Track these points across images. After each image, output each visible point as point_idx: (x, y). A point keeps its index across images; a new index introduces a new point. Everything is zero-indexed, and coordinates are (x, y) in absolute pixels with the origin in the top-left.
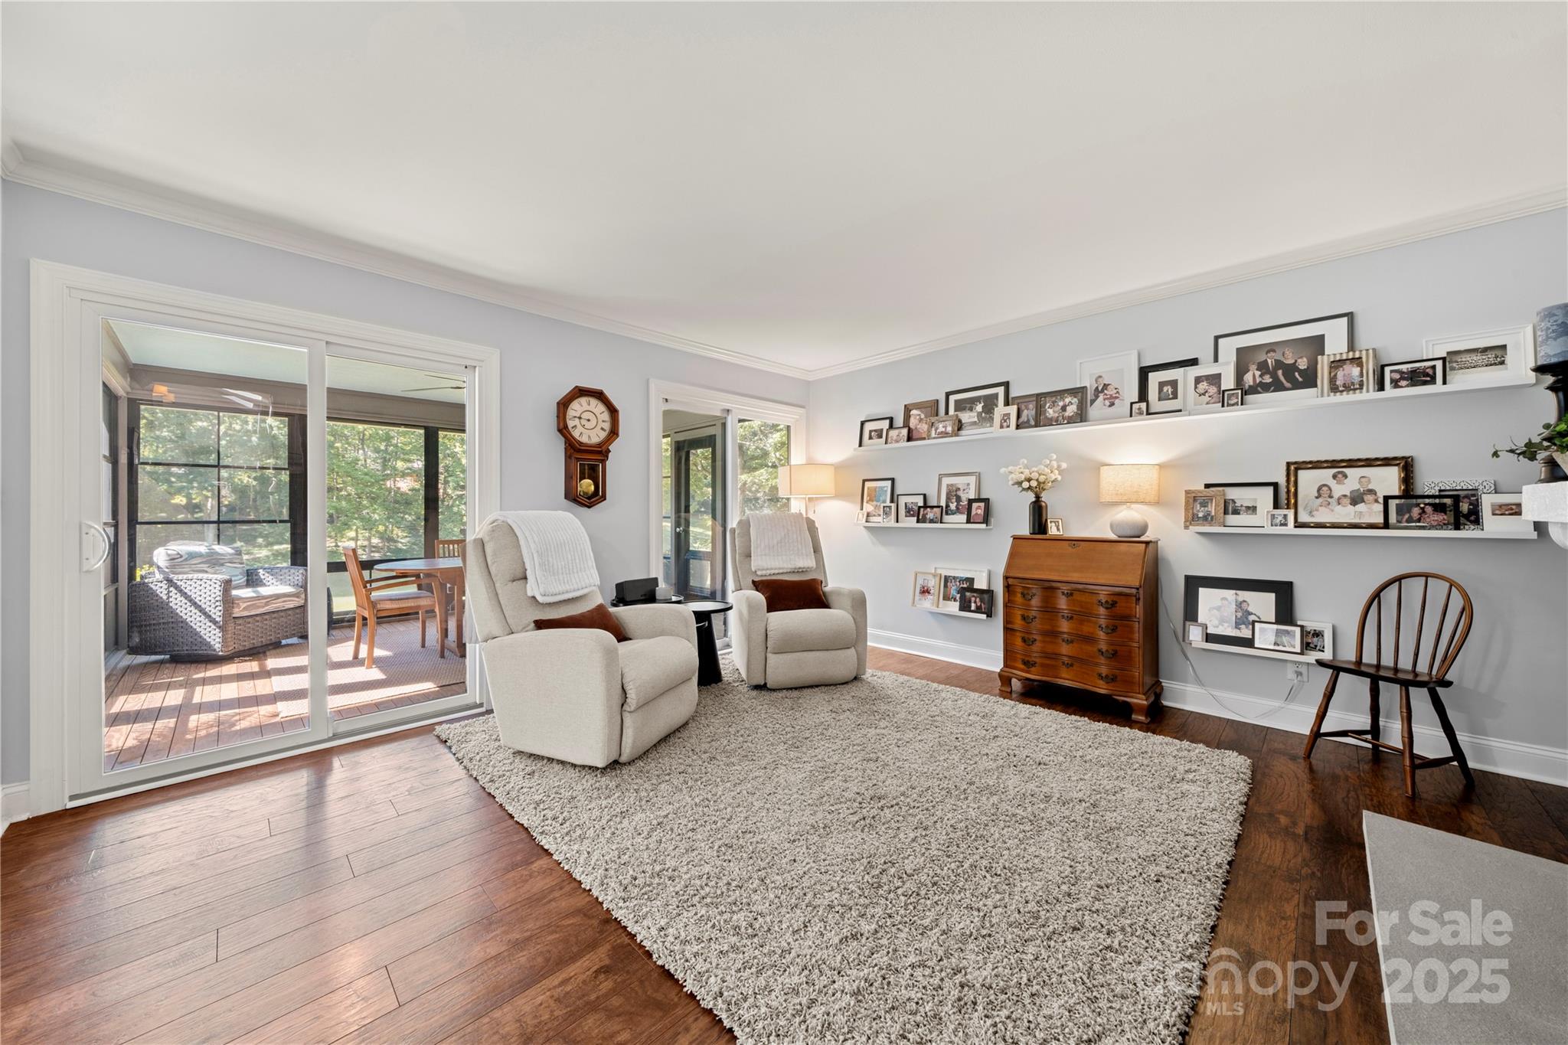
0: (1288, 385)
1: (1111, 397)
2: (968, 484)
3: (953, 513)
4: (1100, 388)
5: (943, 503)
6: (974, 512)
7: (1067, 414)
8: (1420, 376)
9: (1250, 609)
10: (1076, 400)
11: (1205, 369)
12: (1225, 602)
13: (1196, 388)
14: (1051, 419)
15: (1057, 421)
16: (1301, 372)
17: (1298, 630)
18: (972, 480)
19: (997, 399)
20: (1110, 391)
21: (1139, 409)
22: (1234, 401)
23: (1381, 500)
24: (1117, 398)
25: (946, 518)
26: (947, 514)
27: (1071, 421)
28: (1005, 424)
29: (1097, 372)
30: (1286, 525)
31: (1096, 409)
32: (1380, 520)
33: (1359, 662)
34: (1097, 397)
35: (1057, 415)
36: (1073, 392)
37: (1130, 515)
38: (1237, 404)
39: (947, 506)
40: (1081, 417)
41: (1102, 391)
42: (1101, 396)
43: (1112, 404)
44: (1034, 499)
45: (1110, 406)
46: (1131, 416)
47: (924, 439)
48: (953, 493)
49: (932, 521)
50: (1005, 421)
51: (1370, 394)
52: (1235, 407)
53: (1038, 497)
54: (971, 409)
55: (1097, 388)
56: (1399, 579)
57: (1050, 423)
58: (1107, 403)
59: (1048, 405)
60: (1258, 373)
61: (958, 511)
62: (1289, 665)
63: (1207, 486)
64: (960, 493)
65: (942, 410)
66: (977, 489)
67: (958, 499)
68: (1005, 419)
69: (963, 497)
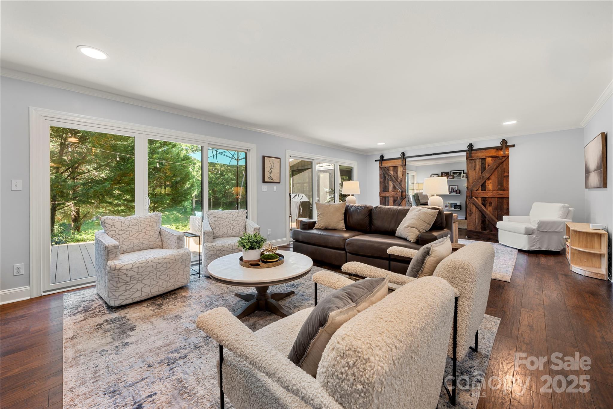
19: (461, 173)
65: (450, 174)
66: (458, 188)
67: (454, 190)
68: (463, 176)
69: (455, 189)
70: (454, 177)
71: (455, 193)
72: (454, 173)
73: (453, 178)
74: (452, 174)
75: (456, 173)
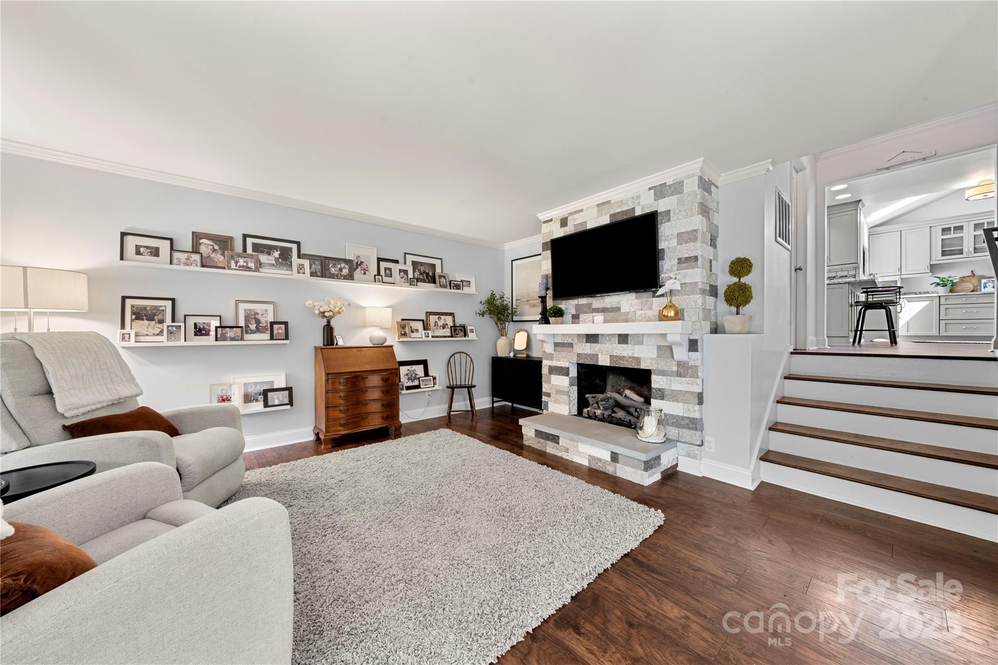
0: (427, 281)
1: (364, 269)
2: (266, 310)
3: (253, 332)
4: (359, 263)
5: (242, 323)
6: (275, 331)
7: (343, 273)
8: (457, 287)
9: (417, 373)
10: (347, 266)
11: (401, 266)
12: (409, 371)
13: (400, 274)
14: (334, 275)
15: (337, 276)
16: (430, 276)
17: (431, 378)
18: (270, 307)
19: (291, 252)
20: (364, 266)
21: (379, 279)
22: (414, 284)
23: (449, 327)
24: (367, 270)
25: (246, 336)
26: (247, 333)
27: (345, 278)
28: (301, 271)
29: (359, 253)
30: (428, 337)
31: (358, 274)
32: (450, 334)
33: (450, 385)
34: (357, 267)
35: (337, 273)
36: (347, 261)
37: (379, 333)
38: (415, 285)
39: (247, 326)
40: (350, 277)
41: (360, 265)
42: (359, 268)
43: (365, 273)
44: (326, 324)
45: (364, 274)
46: (375, 282)
47: (224, 268)
48: (251, 316)
49: (233, 339)
50: (301, 269)
51: (448, 290)
52: (414, 286)
53: (329, 322)
54: (269, 254)
55: (357, 262)
56: (454, 355)
57: (332, 276)
58: (363, 272)
59: (331, 265)
60: (419, 274)
61: (259, 330)
62: (426, 393)
63: (403, 320)
64: (259, 317)
65: (239, 247)
66: (275, 314)
67: (258, 322)
68: (301, 268)
69: (263, 320)
70: (259, 265)
71: (267, 336)
72: (257, 248)
73: (257, 270)
74: (249, 250)
75: (269, 250)
